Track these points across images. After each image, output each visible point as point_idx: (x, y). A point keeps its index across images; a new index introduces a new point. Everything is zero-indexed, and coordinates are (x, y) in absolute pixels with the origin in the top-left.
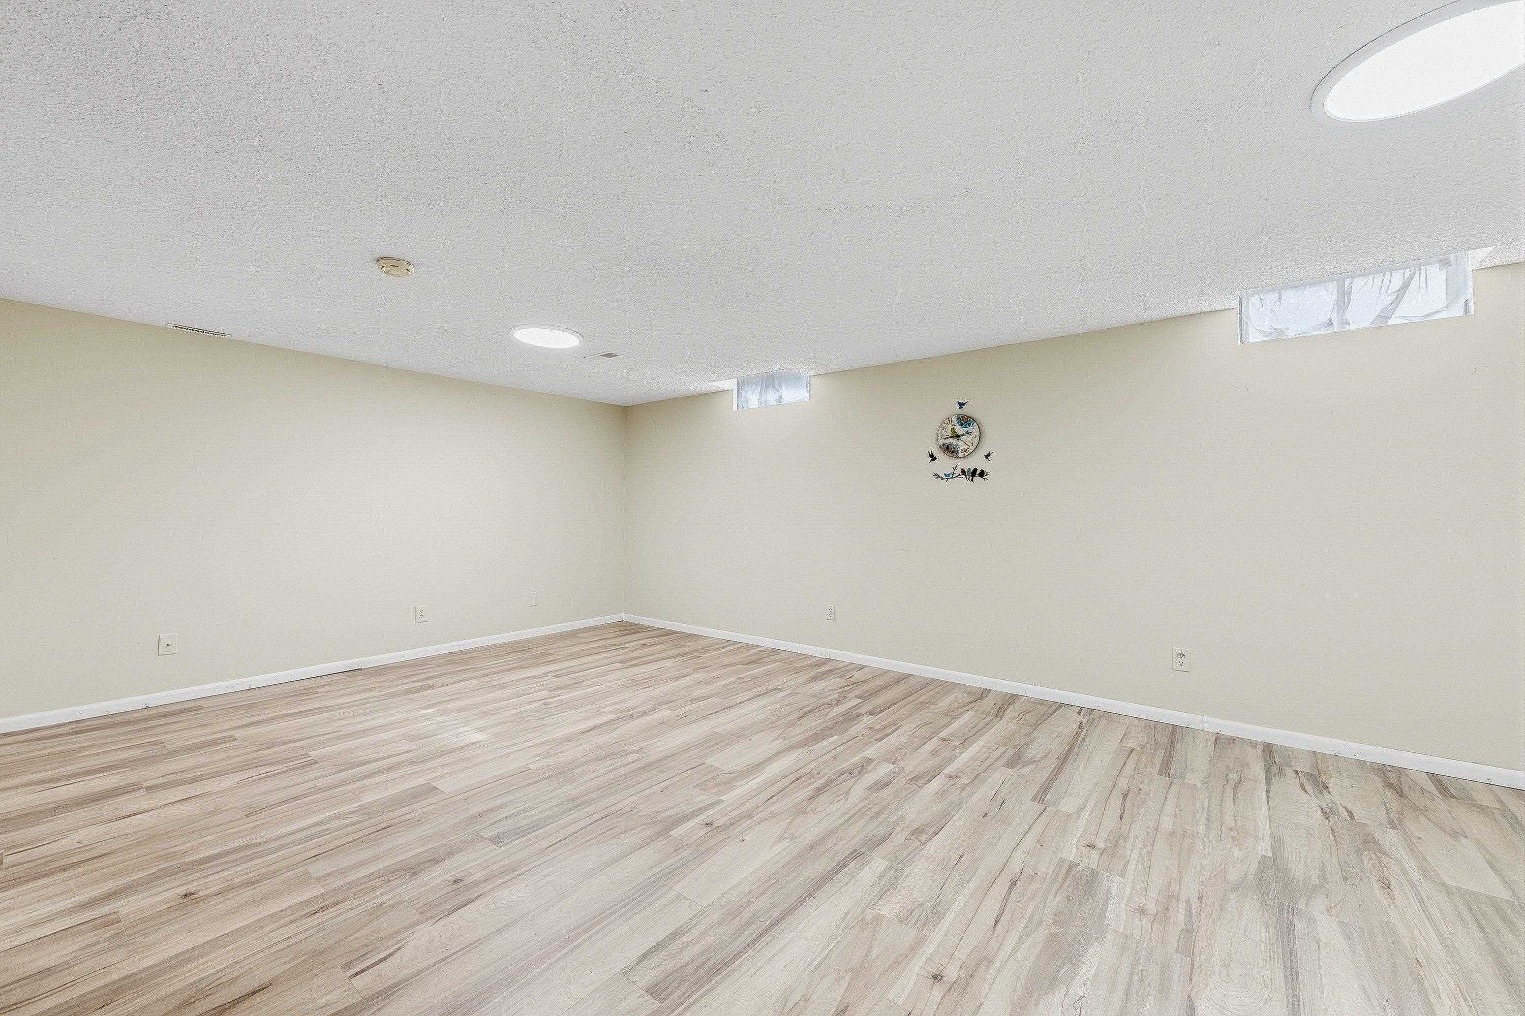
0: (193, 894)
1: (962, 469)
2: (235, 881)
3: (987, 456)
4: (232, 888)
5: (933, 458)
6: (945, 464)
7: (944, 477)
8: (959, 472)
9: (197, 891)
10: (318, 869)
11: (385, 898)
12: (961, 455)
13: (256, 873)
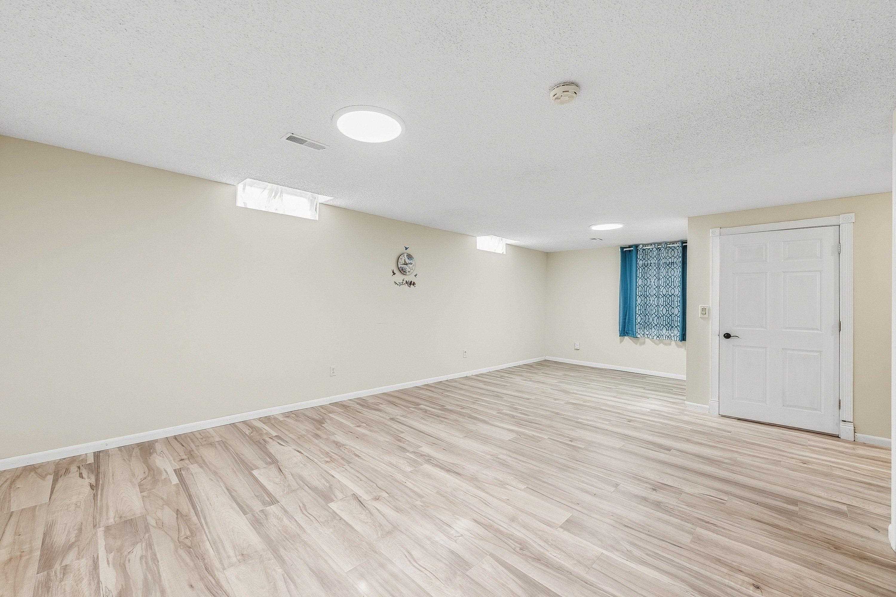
0: (753, 585)
1: (406, 281)
2: (725, 570)
3: (415, 276)
4: (731, 568)
5: (394, 274)
6: (399, 277)
7: (398, 284)
8: (404, 282)
9: (750, 584)
10: (686, 539)
11: (684, 507)
12: (408, 274)
13: (713, 565)
